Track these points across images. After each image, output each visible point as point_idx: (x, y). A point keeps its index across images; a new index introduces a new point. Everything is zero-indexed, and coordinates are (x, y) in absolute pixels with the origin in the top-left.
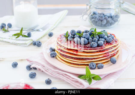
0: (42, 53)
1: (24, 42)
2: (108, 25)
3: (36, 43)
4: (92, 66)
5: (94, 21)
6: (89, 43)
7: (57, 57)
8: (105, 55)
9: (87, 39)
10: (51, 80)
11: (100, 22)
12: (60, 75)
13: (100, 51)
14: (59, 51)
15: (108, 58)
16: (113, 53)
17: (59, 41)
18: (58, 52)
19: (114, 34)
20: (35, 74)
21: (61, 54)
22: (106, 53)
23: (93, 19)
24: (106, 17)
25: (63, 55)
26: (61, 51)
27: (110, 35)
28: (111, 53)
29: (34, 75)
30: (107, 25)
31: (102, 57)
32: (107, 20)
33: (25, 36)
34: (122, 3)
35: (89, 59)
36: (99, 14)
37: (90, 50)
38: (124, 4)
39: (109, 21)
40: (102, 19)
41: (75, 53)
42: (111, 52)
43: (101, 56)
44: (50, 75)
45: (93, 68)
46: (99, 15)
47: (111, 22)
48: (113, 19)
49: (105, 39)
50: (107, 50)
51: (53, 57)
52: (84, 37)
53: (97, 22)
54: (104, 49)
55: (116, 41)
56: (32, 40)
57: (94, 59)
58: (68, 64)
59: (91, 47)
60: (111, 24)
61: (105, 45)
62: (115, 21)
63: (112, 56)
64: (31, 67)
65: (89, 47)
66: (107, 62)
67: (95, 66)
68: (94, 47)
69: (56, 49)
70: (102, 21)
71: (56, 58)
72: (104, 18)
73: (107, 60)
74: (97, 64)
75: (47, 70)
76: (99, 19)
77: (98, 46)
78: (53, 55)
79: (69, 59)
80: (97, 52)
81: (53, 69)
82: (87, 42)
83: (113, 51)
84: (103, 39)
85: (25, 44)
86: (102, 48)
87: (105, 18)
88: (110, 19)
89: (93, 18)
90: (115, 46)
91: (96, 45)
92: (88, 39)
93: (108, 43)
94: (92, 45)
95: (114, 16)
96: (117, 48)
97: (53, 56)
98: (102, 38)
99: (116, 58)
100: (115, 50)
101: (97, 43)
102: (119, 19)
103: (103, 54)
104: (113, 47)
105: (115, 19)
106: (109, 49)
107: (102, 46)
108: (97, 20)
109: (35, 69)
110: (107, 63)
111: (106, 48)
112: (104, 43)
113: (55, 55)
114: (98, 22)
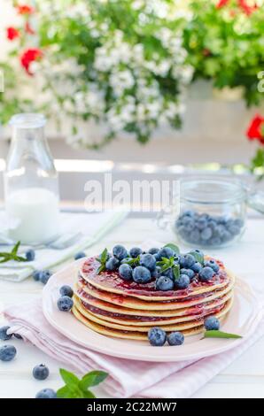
0: (41, 300)
1: (12, 272)
2: (216, 242)
3: (41, 276)
4: (154, 337)
5: (184, 231)
6: (153, 279)
7: (74, 309)
8: (190, 311)
9: (149, 268)
10: (46, 370)
11: (198, 233)
12: (72, 357)
13: (179, 301)
14: (80, 296)
15: (199, 320)
16: (213, 306)
17: (85, 271)
18: (77, 298)
19: (220, 260)
20: (14, 350)
21: (83, 303)
22: (194, 306)
23: (182, 227)
24: (212, 222)
25: (88, 307)
26: (85, 294)
27: (209, 262)
28: (208, 307)
29: (8, 354)
30: (213, 241)
31: (184, 316)
32: (213, 229)
33: (21, 259)
34: (253, 194)
35: (150, 319)
36: (196, 214)
37: (153, 295)
38: (257, 196)
39: (217, 232)
40: (201, 227)
41: (116, 302)
42: (208, 303)
43: (180, 314)
44: (51, 354)
45: (157, 341)
46: (196, 218)
47: (222, 234)
48: (227, 228)
49: (196, 271)
50: (197, 297)
51: (65, 309)
52: (143, 265)
53: (189, 233)
54: (189, 294)
55: (222, 278)
56: (33, 268)
57: (164, 319)
58: (97, 329)
59: (158, 289)
60: (223, 239)
61: (194, 286)
62: (233, 234)
63: (211, 314)
64: (8, 333)
65: (152, 289)
66: (198, 328)
67: (162, 338)
68: (165, 288)
69: (75, 290)
70: (201, 231)
71: (72, 313)
72: (206, 224)
73: (196, 325)
74: (168, 333)
75: (43, 342)
76: (196, 227)
77: (176, 287)
78: (63, 305)
79: (100, 316)
80: (173, 302)
81: (58, 341)
82: (149, 276)
83: (213, 301)
84: (190, 271)
85: (15, 276)
86: (183, 294)
87: (209, 226)
88: (219, 228)
89: (182, 224)
90: (219, 290)
91: (169, 284)
92: (152, 270)
93: (203, 282)
94: (161, 283)
95: (230, 221)
96: (225, 295)
97: (65, 307)
98: (187, 267)
99: (219, 320)
100: (220, 298)
101: (173, 279)
102: (242, 229)
103: (186, 308)
104: (214, 291)
105: (233, 227)
106: (203, 295)
107: (184, 287)
108: (189, 229)
109: (19, 337)
110: (197, 332)
111: (196, 293)
112: (191, 282)
113: (67, 306)
114: (193, 233)
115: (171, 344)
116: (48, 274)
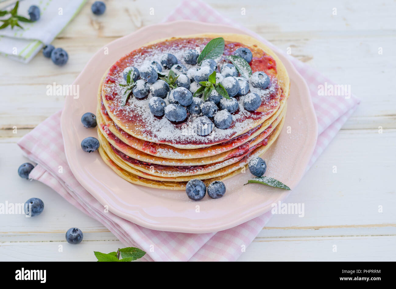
8: (233, 153)
14: (106, 135)
18: (103, 137)
20: (42, 207)
22: (237, 148)
26: (112, 135)
28: (255, 144)
31: (226, 160)
35: (187, 169)
43: (221, 158)
52: (177, 103)
56: (40, 42)
57: (203, 166)
63: (258, 148)
96: (276, 119)
97: (90, 151)
100: (270, 127)
103: (225, 153)
113: (93, 149)
115: (211, 197)
116: (62, 55)
